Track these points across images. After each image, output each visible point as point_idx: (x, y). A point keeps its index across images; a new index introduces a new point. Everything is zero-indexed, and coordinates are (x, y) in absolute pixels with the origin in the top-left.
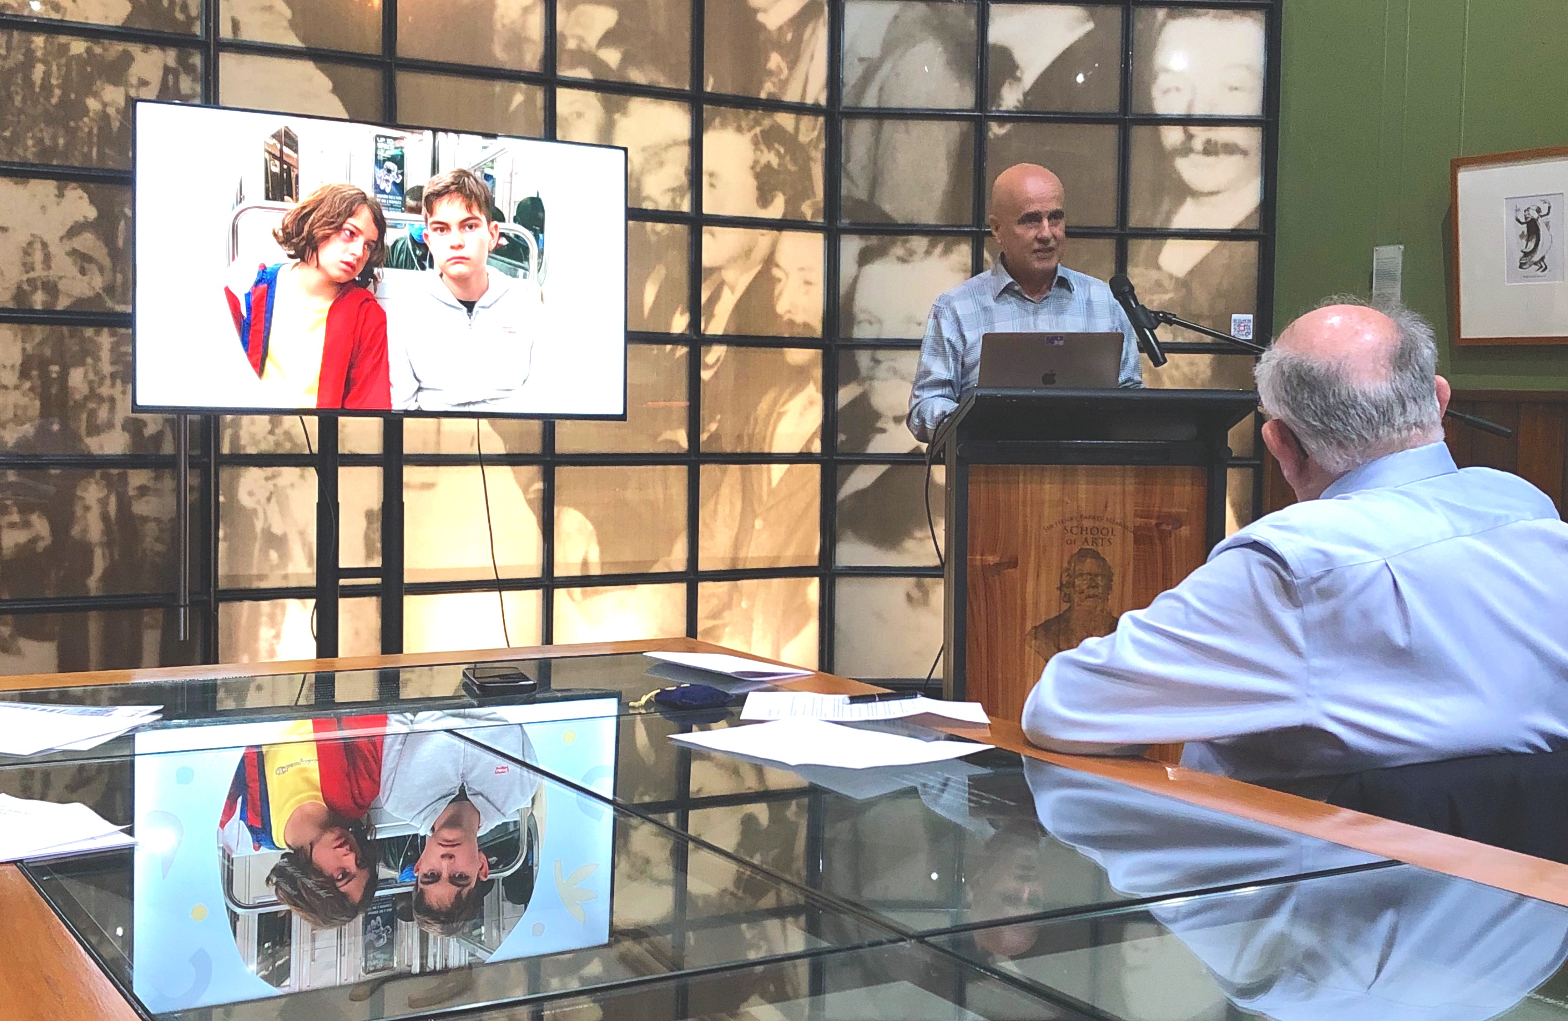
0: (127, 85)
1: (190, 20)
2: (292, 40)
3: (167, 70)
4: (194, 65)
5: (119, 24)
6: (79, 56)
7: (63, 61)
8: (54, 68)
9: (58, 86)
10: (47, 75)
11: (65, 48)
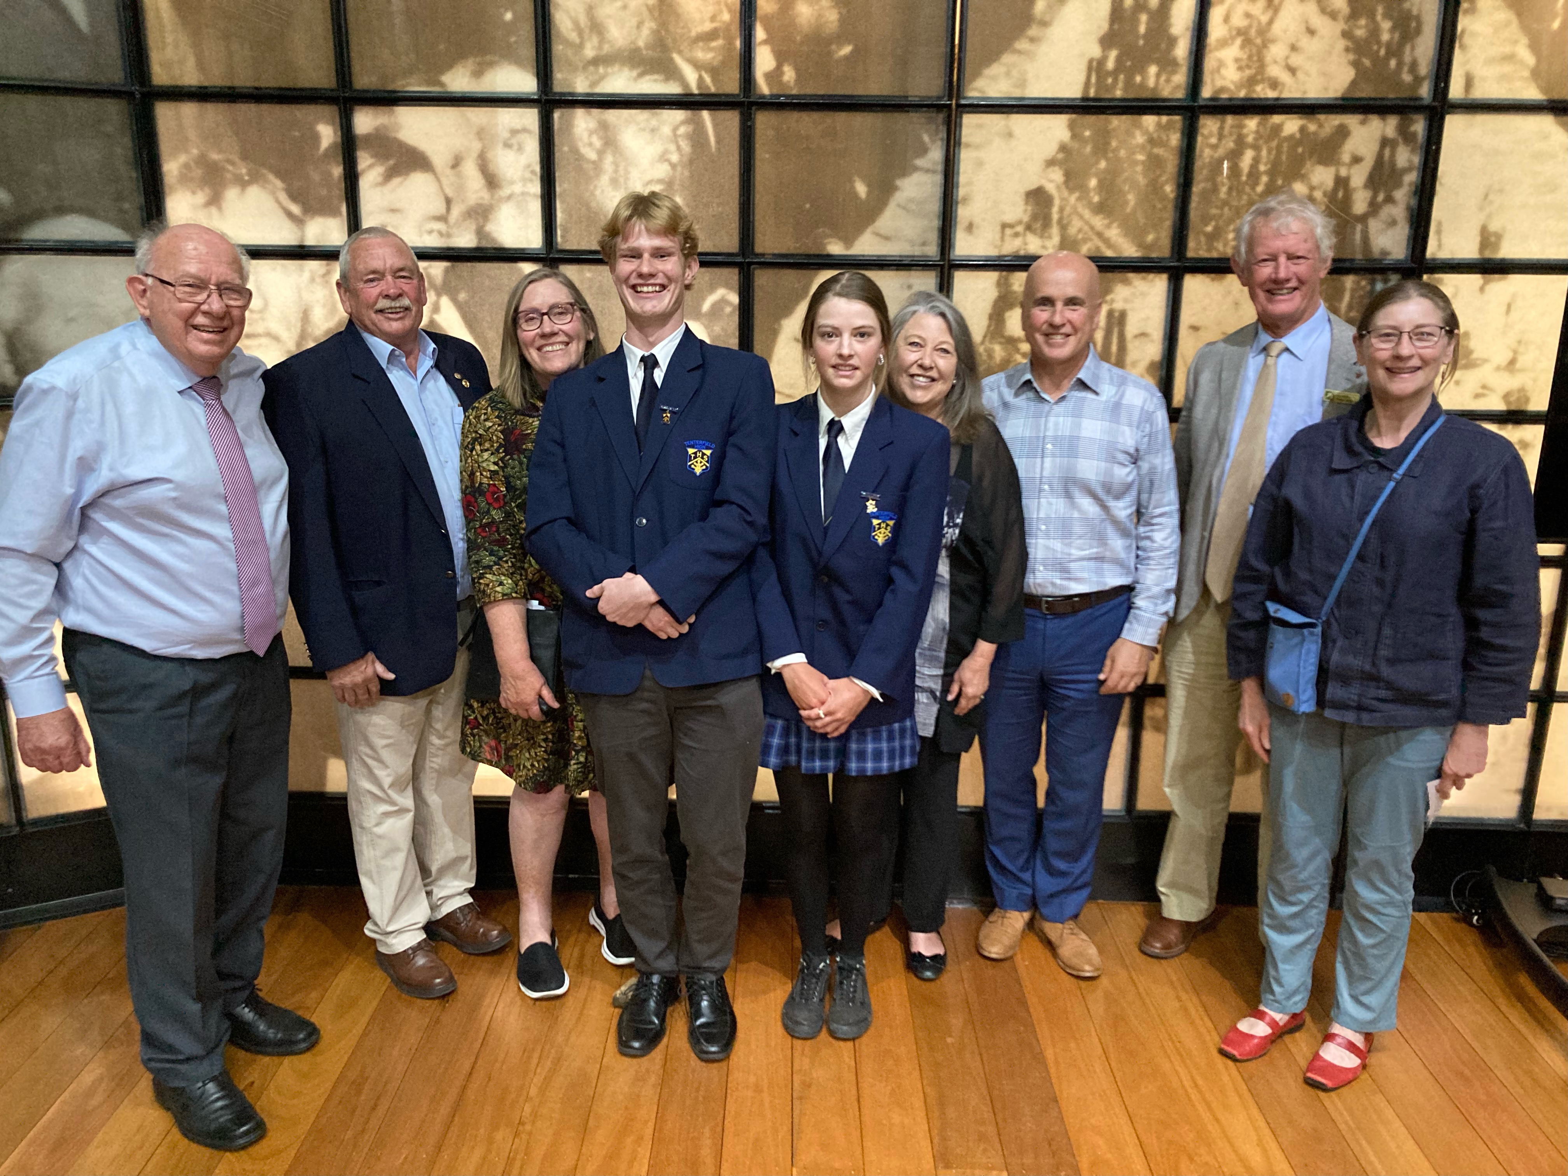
0: (1338, 163)
1: (1418, 80)
2: (1532, 93)
3: (1385, 142)
4: (1414, 134)
5: (1339, 94)
6: (1291, 137)
7: (1274, 144)
8: (1264, 153)
9: (1266, 172)
10: (1256, 161)
11: (1278, 128)
